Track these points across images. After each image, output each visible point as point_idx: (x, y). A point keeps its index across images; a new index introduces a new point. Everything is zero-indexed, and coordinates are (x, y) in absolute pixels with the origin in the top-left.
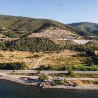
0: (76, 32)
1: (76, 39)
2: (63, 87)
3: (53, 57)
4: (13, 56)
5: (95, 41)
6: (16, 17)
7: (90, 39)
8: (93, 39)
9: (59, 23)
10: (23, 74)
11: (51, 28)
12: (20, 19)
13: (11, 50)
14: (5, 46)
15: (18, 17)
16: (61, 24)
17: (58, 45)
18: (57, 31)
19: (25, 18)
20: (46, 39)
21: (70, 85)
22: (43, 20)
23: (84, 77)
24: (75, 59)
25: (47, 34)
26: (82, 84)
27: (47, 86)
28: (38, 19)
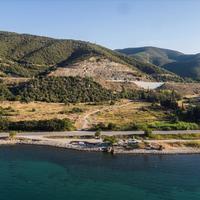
0: (138, 66)
1: (138, 80)
2: (143, 151)
3: (107, 111)
4: (34, 110)
5: (173, 83)
6: (18, 35)
7: (164, 79)
8: (169, 79)
9: (103, 48)
10: (71, 137)
11: (91, 59)
12: (26, 39)
13: (23, 100)
14: (10, 92)
15: (21, 35)
16: (109, 51)
17: (110, 91)
18: (104, 65)
19: (35, 37)
20: (86, 80)
21: (152, 149)
22: (74, 42)
23: (170, 138)
24: (146, 113)
25: (86, 69)
26: (170, 147)
27: (120, 151)
28: (63, 41)
